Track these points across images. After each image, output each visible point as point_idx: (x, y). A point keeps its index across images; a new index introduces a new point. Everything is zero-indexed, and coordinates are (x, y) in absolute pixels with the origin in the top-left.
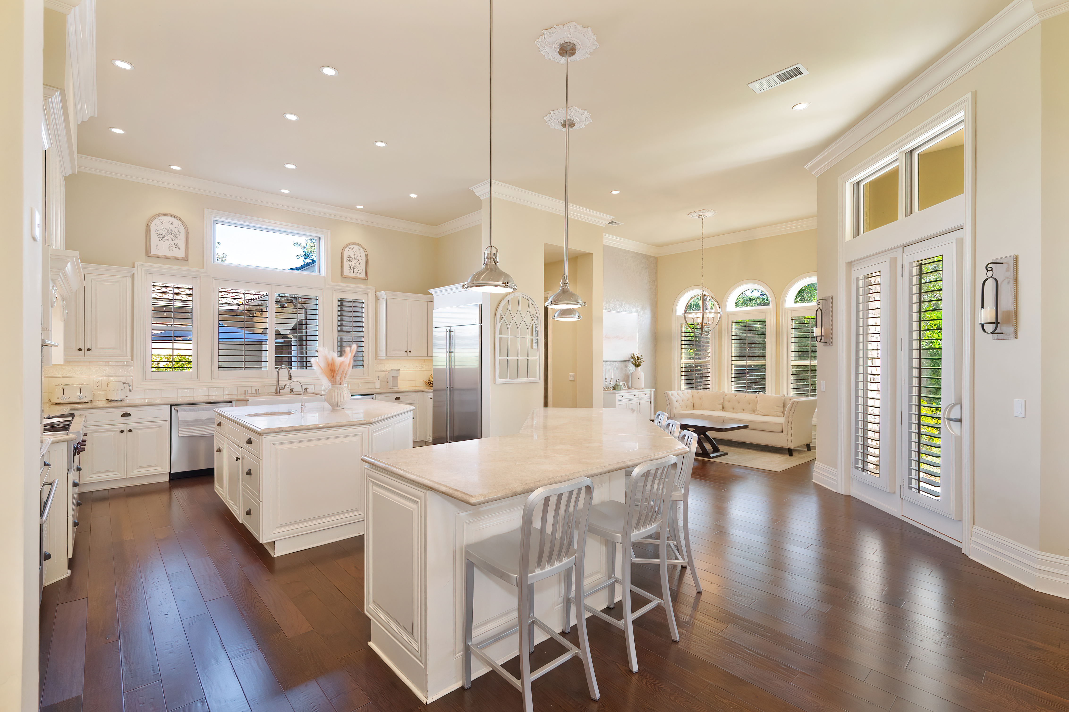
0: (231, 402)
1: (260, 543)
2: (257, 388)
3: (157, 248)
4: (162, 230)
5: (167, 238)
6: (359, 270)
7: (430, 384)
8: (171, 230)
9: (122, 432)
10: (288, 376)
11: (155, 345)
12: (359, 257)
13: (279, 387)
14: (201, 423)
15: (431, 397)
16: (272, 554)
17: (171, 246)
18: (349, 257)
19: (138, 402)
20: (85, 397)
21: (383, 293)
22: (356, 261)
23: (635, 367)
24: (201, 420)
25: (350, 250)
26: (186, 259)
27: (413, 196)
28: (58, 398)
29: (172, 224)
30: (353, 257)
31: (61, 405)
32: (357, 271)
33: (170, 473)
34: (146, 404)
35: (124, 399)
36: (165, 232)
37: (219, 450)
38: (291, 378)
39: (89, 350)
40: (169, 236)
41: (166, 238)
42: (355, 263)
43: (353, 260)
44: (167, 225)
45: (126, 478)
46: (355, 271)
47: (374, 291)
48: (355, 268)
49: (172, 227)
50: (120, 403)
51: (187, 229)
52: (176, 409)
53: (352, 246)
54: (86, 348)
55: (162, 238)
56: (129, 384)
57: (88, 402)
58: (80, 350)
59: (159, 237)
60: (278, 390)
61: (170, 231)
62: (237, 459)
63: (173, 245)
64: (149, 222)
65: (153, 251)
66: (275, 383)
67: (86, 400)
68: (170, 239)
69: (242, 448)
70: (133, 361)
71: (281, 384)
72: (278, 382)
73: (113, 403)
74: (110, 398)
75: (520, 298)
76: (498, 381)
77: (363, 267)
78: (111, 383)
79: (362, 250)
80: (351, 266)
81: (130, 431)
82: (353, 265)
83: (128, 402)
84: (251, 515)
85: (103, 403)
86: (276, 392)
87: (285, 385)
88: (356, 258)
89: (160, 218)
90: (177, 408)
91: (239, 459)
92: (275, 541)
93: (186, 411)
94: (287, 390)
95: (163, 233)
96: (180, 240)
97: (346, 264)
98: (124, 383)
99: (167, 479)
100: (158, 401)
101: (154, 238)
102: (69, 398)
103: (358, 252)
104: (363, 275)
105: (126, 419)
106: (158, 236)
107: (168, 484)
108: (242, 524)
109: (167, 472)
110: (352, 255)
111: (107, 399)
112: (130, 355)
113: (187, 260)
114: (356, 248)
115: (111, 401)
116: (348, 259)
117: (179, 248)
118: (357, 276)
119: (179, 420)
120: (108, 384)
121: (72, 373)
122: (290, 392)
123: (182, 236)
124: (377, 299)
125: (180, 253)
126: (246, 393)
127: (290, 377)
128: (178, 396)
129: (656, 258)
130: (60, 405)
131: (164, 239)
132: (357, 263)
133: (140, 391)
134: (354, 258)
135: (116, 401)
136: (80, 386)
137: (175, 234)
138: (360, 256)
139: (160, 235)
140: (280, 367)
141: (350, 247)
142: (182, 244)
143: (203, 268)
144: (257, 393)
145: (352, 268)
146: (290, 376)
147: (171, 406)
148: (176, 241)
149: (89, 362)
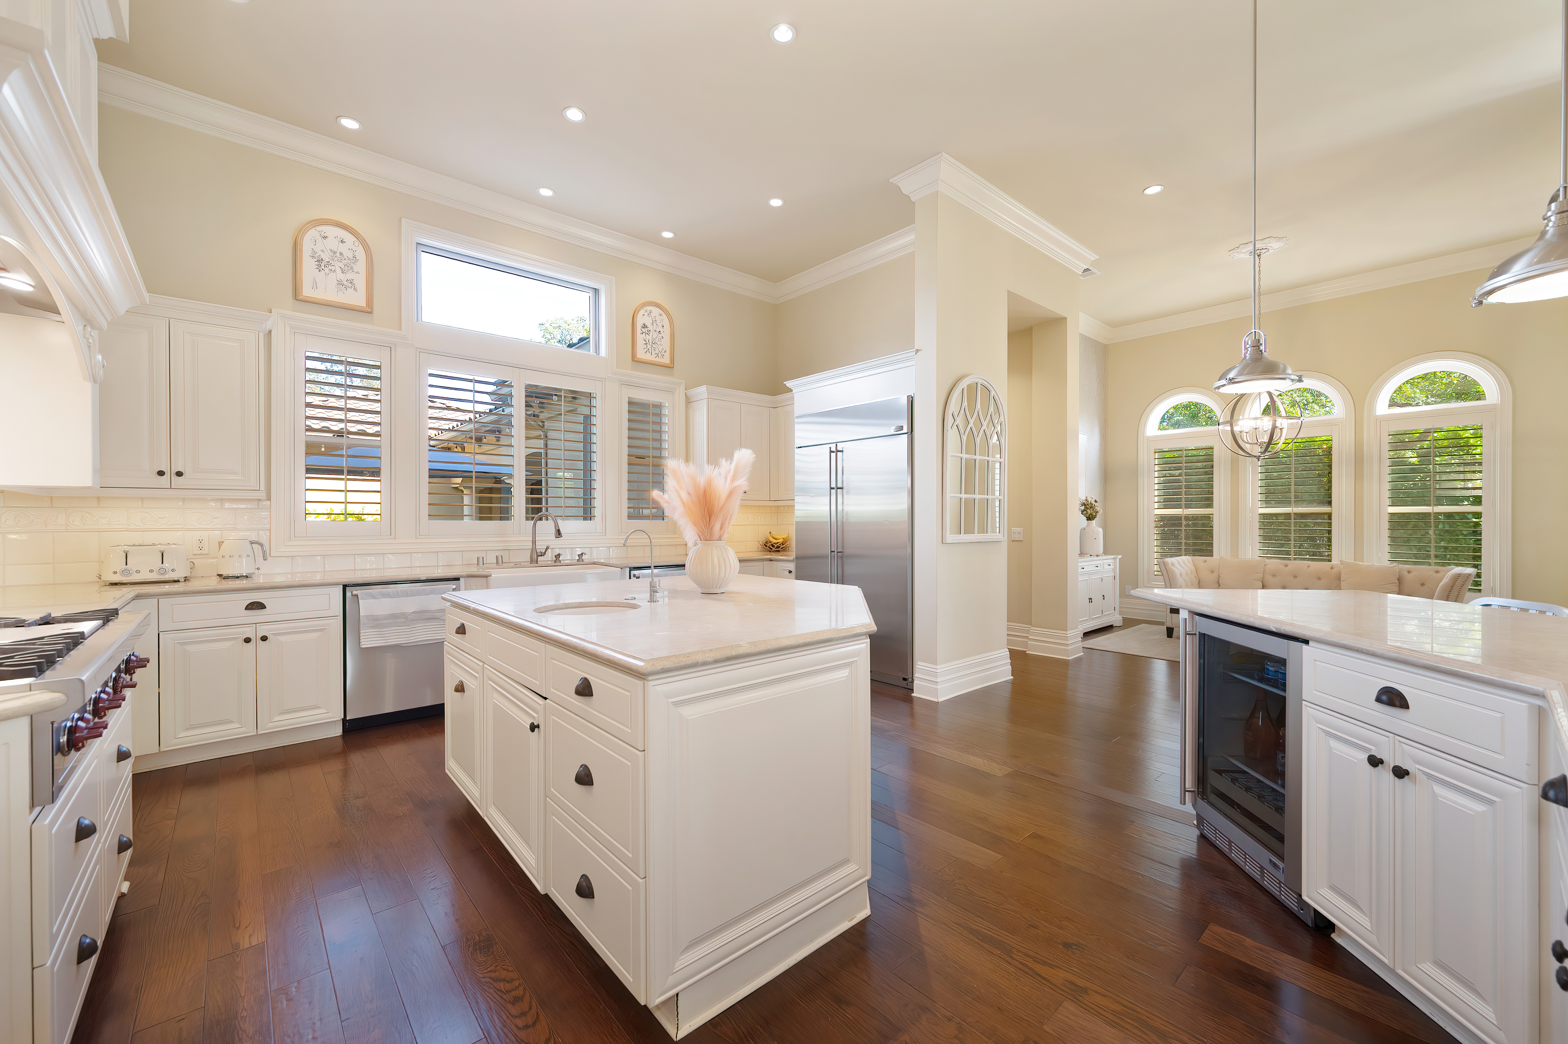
0: (458, 579)
1: (643, 1004)
2: (499, 554)
3: (315, 286)
4: (323, 251)
5: (333, 268)
6: (661, 351)
7: (772, 547)
8: (341, 254)
9: (248, 640)
10: (553, 531)
11: (310, 484)
12: (660, 329)
13: (537, 553)
14: (403, 620)
15: (790, 569)
16: (671, 1030)
17: (340, 283)
18: (645, 326)
19: (279, 580)
20: (173, 570)
21: (702, 391)
22: (655, 335)
23: (1087, 520)
24: (404, 615)
25: (646, 314)
26: (367, 311)
27: (776, 203)
28: (115, 573)
29: (342, 242)
30: (650, 328)
31: (125, 586)
32: (657, 352)
33: (344, 720)
34: (296, 584)
35: (253, 573)
36: (330, 257)
37: (460, 688)
38: (559, 535)
39: (179, 474)
40: (338, 265)
41: (330, 267)
42: (654, 337)
43: (651, 333)
44: (332, 244)
45: (257, 735)
46: (653, 353)
47: (683, 386)
48: (654, 346)
49: (343, 248)
50: (245, 582)
51: (371, 253)
52: (355, 592)
53: (649, 308)
54: (174, 471)
55: (323, 267)
56: (261, 545)
57: (178, 581)
58: (161, 473)
59: (318, 265)
60: (536, 557)
61: (338, 254)
62: (533, 727)
63: (345, 283)
64: (299, 232)
65: (307, 291)
66: (528, 544)
67: (174, 576)
68: (339, 271)
69: (546, 699)
70: (270, 500)
71: (541, 547)
72: (534, 542)
73: (230, 583)
74: (225, 573)
75: (979, 386)
76: (950, 538)
77: (666, 344)
78: (226, 542)
79: (665, 317)
80: (647, 342)
81: (264, 639)
82: (651, 342)
83: (261, 580)
84: (594, 898)
85: (213, 583)
86: (532, 561)
87: (547, 548)
88: (655, 328)
89: (319, 228)
90: (357, 591)
91: (538, 727)
92: (677, 994)
93: (374, 598)
94: (550, 555)
95: (326, 257)
96: (358, 273)
97: (640, 338)
98: (252, 543)
99: (338, 731)
100: (318, 578)
101: (308, 265)
102: (138, 572)
103: (658, 318)
104: (666, 360)
105: (256, 616)
106: (317, 263)
107: (340, 742)
108: (547, 896)
109: (339, 719)
110: (648, 324)
111: (218, 575)
112: (262, 488)
113: (371, 313)
114: (656, 311)
115: (227, 578)
116: (643, 330)
117: (355, 289)
118: (657, 359)
119: (361, 614)
120: (221, 543)
121: (148, 523)
122: (555, 562)
123: (361, 266)
124: (688, 401)
125: (358, 299)
126: (480, 561)
127: (559, 533)
128: (356, 568)
129: (1106, 346)
130: (122, 586)
131: (327, 270)
132: (657, 339)
133: (283, 558)
134: (652, 330)
135: (238, 577)
136: (162, 548)
137: (347, 260)
138: (661, 326)
139: (320, 261)
140: (536, 516)
141: (645, 308)
142: (360, 281)
143: (400, 329)
144: (499, 562)
145: (649, 346)
146: (559, 530)
147: (345, 587)
148: (350, 276)
149: (184, 499)
